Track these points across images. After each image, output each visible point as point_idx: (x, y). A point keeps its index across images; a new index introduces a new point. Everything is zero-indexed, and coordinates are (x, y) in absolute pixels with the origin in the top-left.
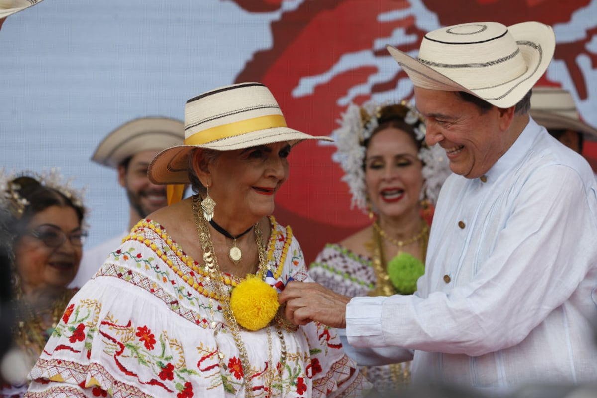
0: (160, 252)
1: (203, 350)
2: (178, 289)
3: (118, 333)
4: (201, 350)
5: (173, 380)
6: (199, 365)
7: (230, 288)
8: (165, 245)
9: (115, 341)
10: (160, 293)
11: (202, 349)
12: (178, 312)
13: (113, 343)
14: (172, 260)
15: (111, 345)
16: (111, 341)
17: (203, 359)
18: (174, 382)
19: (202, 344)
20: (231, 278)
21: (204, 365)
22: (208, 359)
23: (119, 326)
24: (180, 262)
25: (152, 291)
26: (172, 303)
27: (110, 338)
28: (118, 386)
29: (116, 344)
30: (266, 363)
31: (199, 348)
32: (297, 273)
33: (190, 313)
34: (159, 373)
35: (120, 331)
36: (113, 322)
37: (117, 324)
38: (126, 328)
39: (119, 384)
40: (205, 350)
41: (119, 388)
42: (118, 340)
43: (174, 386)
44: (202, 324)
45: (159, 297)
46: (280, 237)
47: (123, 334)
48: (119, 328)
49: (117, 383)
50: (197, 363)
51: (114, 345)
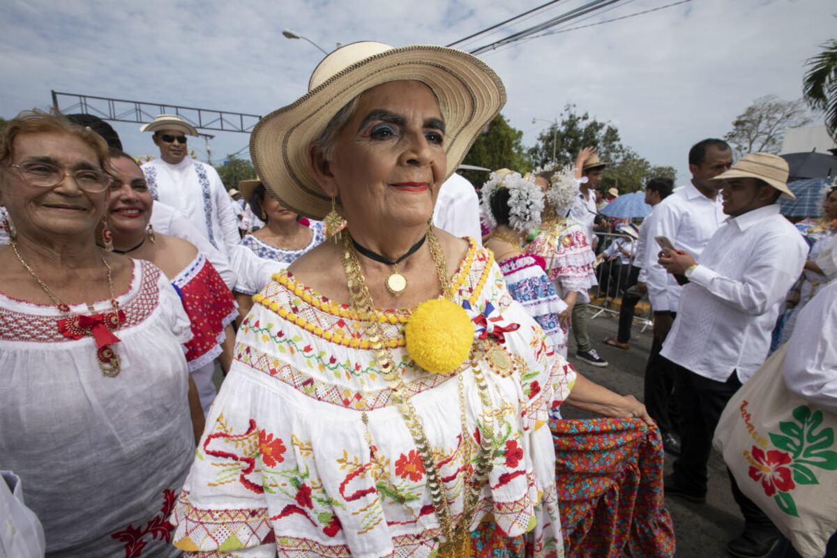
0: (287, 310)
1: (348, 464)
2: (317, 356)
3: (237, 447)
4: (344, 464)
5: (313, 510)
6: (342, 489)
7: (400, 327)
8: (293, 298)
9: (235, 458)
10: (286, 373)
11: (345, 461)
12: (315, 396)
13: (234, 462)
14: (306, 316)
15: (232, 465)
16: (230, 460)
17: (350, 477)
18: (316, 513)
19: (345, 454)
20: (397, 314)
21: (350, 490)
22: (356, 477)
23: (235, 436)
24: (319, 314)
25: (273, 372)
26: (305, 384)
27: (225, 455)
28: (259, 517)
29: (239, 461)
30: (460, 437)
31: (340, 461)
32: (503, 296)
33: (335, 389)
34: (295, 496)
35: (239, 442)
36: (227, 431)
37: (232, 434)
38: (246, 436)
39: (260, 513)
40: (351, 463)
41: (262, 518)
42: (240, 454)
43: (317, 517)
44: (354, 403)
45: (283, 381)
46: (481, 256)
47: (244, 445)
48: (235, 438)
49: (257, 513)
50: (339, 486)
51: (236, 464)
